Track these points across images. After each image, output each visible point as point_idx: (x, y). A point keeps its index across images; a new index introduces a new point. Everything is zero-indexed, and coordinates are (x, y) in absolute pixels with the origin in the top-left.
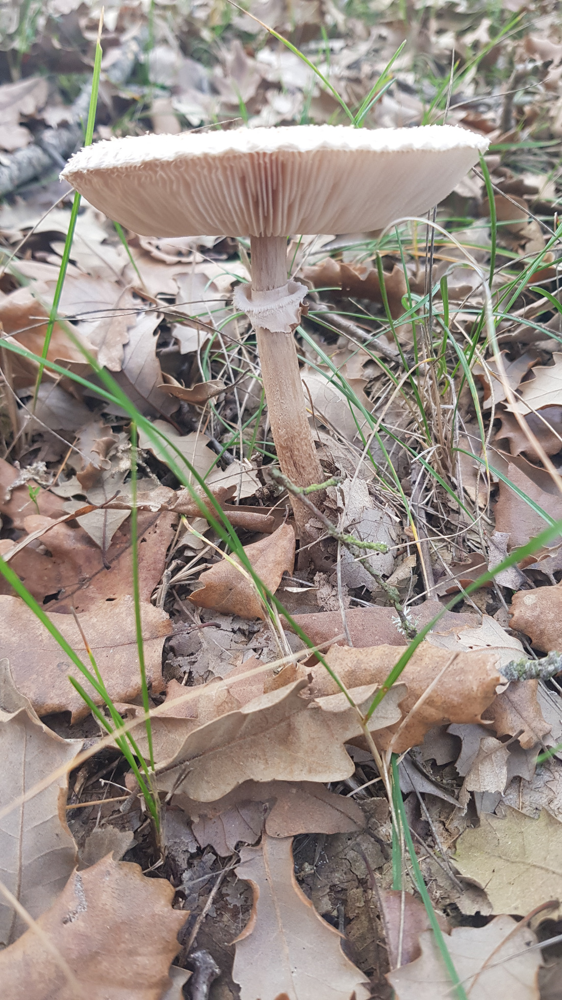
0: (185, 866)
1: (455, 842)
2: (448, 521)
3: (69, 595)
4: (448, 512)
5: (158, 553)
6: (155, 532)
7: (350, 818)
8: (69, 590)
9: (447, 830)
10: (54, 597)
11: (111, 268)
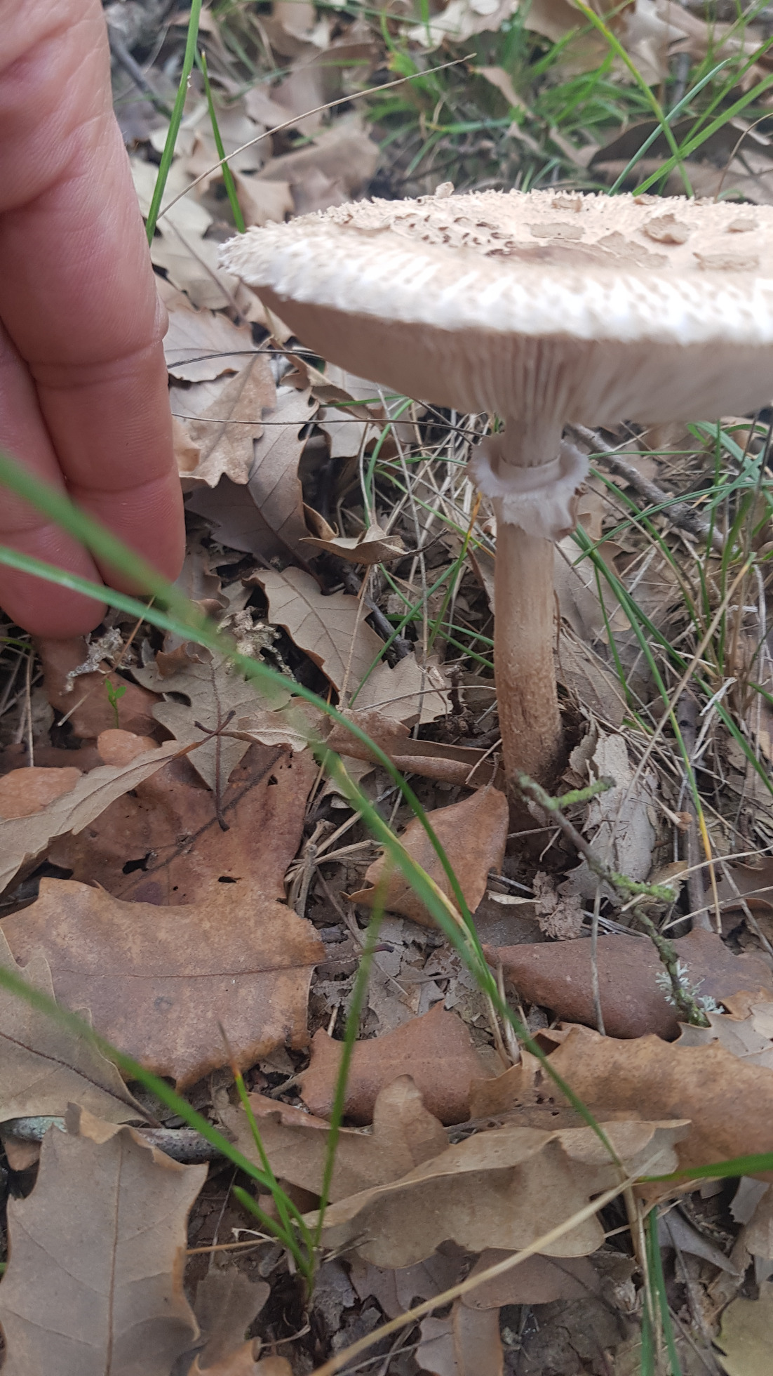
0: (336, 1324)
1: (719, 1316)
2: (726, 785)
3: (163, 865)
4: (727, 771)
5: (294, 805)
6: (290, 767)
7: (579, 1281)
8: (162, 855)
9: (709, 1296)
10: (140, 864)
11: (219, 285)
